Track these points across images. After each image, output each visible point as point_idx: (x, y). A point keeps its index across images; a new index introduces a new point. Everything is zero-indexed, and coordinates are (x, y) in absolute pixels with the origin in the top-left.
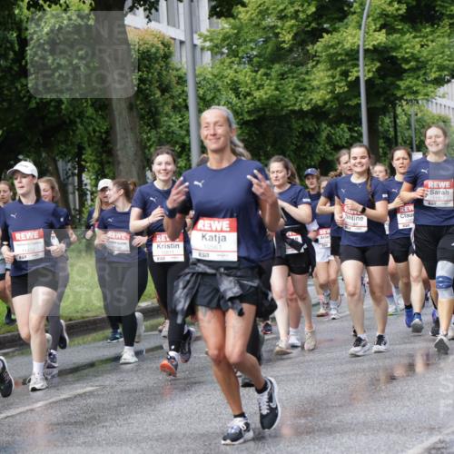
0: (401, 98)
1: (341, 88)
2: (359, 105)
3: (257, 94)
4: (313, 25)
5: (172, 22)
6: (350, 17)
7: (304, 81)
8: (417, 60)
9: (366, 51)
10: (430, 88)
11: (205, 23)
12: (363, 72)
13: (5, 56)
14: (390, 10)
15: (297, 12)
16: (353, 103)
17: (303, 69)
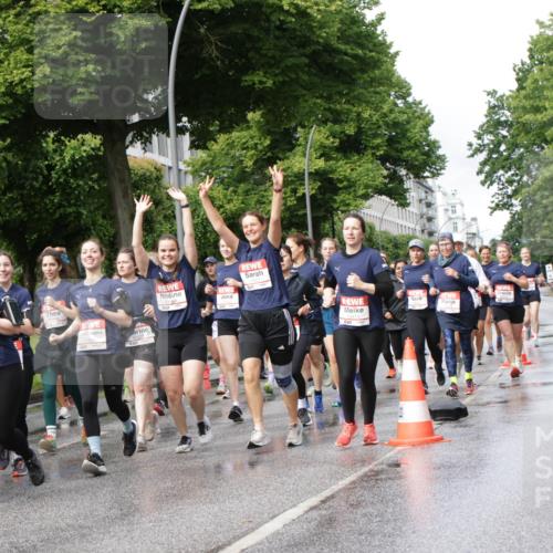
0: (337, 209)
1: (292, 202)
2: (305, 215)
3: (228, 207)
4: (269, 154)
5: (162, 152)
6: (297, 149)
7: (263, 196)
8: (349, 180)
9: (310, 174)
10: (359, 201)
11: (187, 154)
12: (308, 189)
13: (36, 179)
14: (327, 143)
15: (256, 144)
16: (300, 213)
17: (262, 188)
